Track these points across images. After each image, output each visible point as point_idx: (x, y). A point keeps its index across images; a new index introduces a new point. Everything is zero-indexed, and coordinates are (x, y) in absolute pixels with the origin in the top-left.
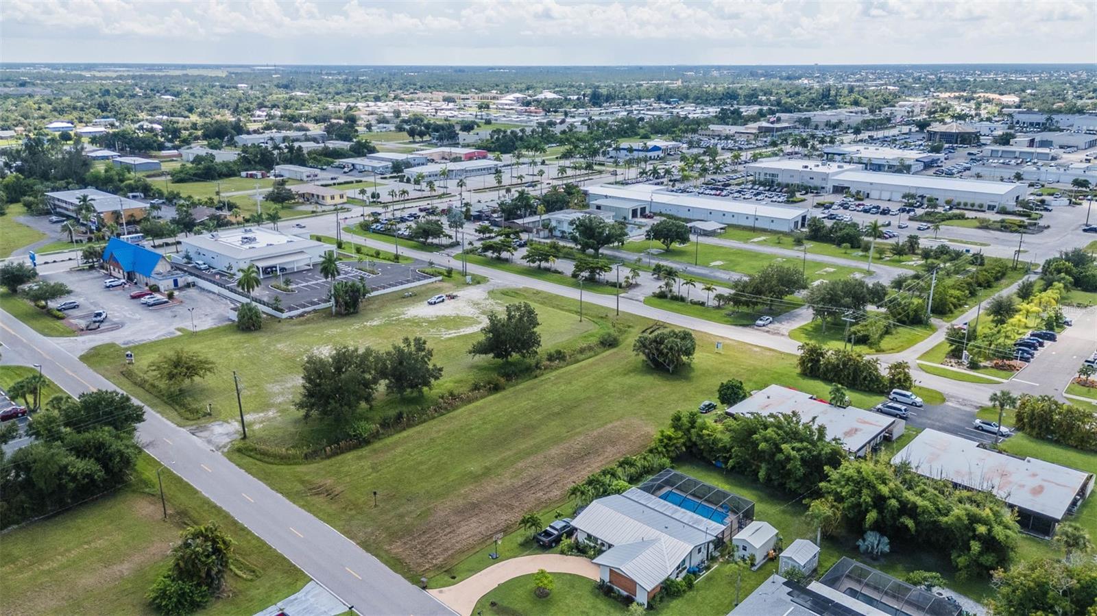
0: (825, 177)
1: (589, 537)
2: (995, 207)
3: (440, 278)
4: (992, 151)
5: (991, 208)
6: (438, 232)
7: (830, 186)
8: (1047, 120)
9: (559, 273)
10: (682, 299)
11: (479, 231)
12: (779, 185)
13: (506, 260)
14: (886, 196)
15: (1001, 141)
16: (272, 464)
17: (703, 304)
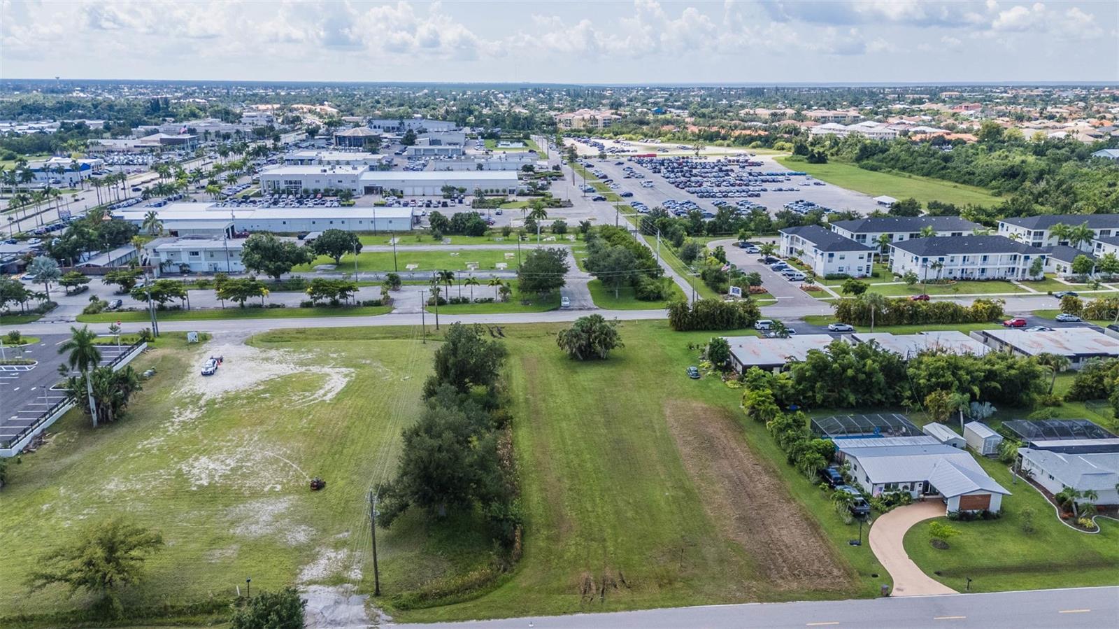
0: (355, 179)
1: (887, 486)
2: (514, 190)
3: (145, 345)
4: (416, 150)
5: (512, 192)
6: (19, 294)
7: (361, 188)
8: (400, 124)
9: (278, 306)
10: (465, 301)
11: (67, 284)
12: (306, 191)
13: (176, 309)
14: (419, 191)
15: (406, 142)
16: (477, 597)
17: (490, 300)
